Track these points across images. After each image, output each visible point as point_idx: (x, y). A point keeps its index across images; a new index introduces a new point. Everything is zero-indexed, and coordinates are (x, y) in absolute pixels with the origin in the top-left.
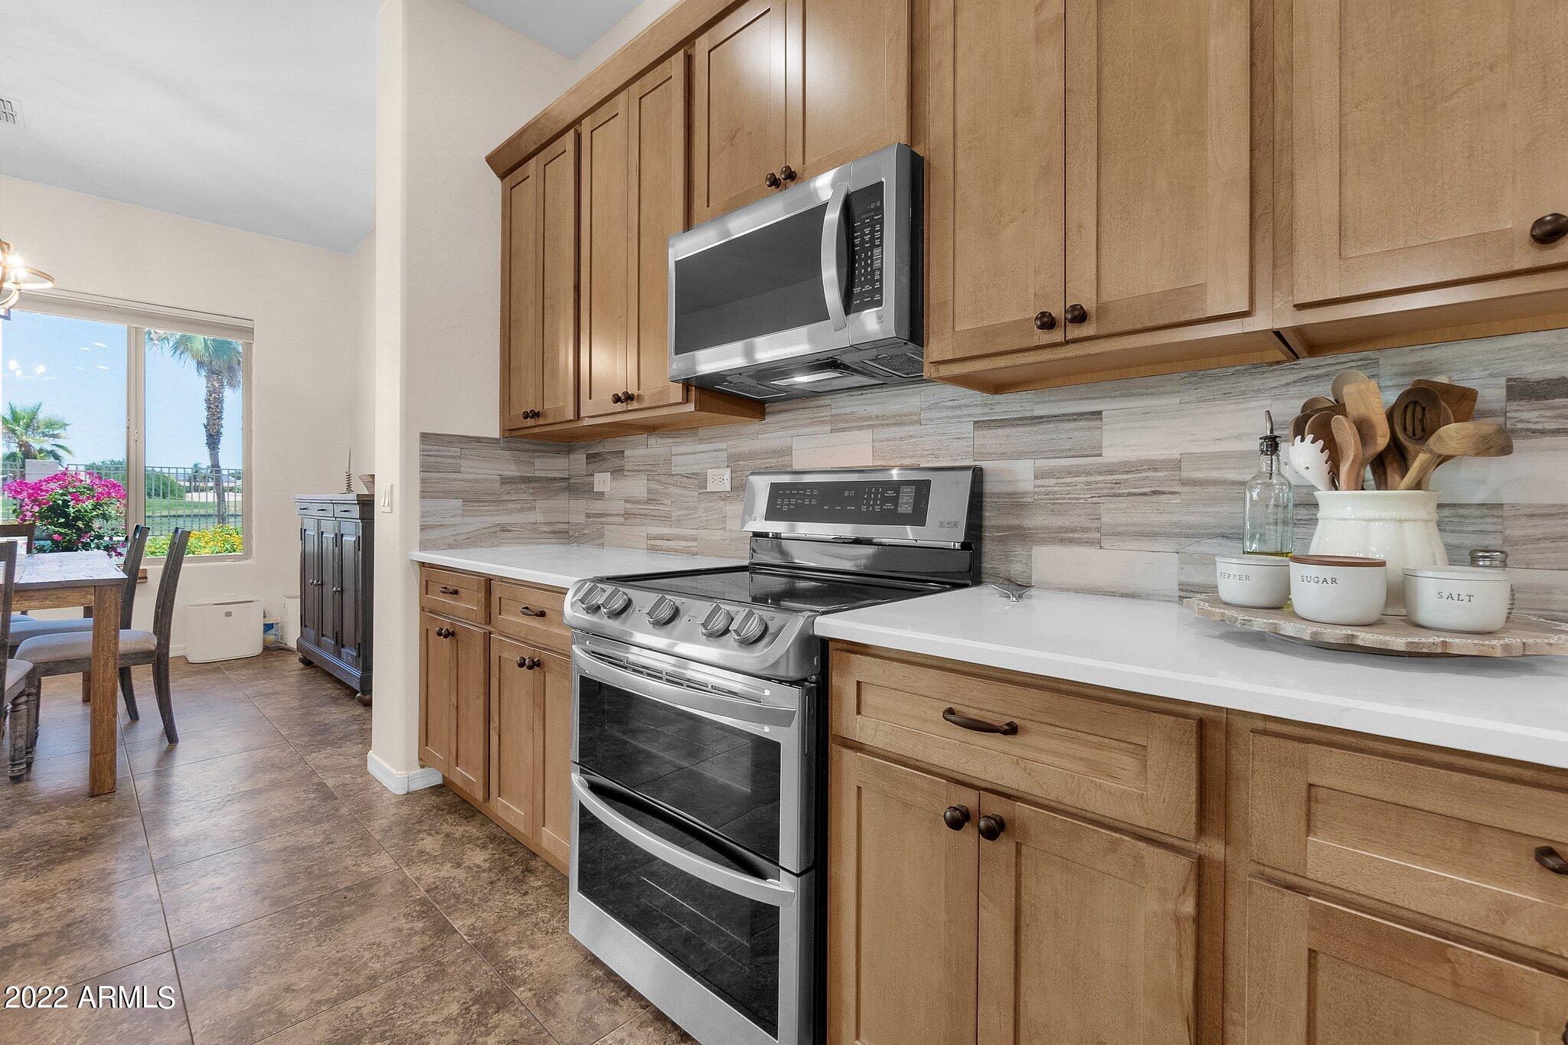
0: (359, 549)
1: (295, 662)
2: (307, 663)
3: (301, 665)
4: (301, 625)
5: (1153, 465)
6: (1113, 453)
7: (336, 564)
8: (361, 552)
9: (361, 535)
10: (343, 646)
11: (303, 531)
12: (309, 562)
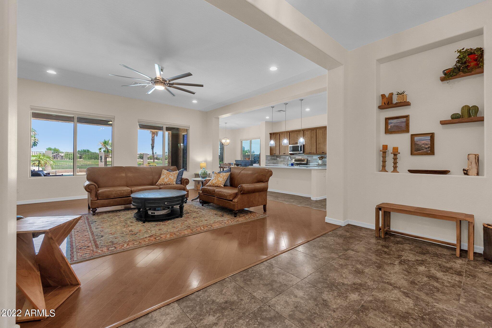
5: (315, 159)
6: (314, 158)
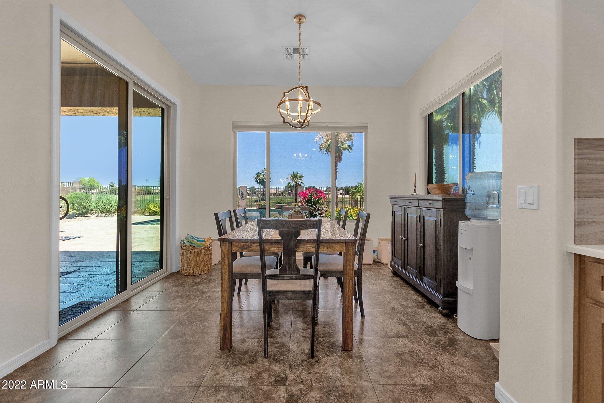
0: (441, 226)
1: (388, 272)
2: (395, 273)
3: (392, 274)
4: (392, 256)
7: (419, 232)
8: (442, 228)
9: (442, 217)
10: (424, 276)
11: (394, 212)
12: (398, 228)
